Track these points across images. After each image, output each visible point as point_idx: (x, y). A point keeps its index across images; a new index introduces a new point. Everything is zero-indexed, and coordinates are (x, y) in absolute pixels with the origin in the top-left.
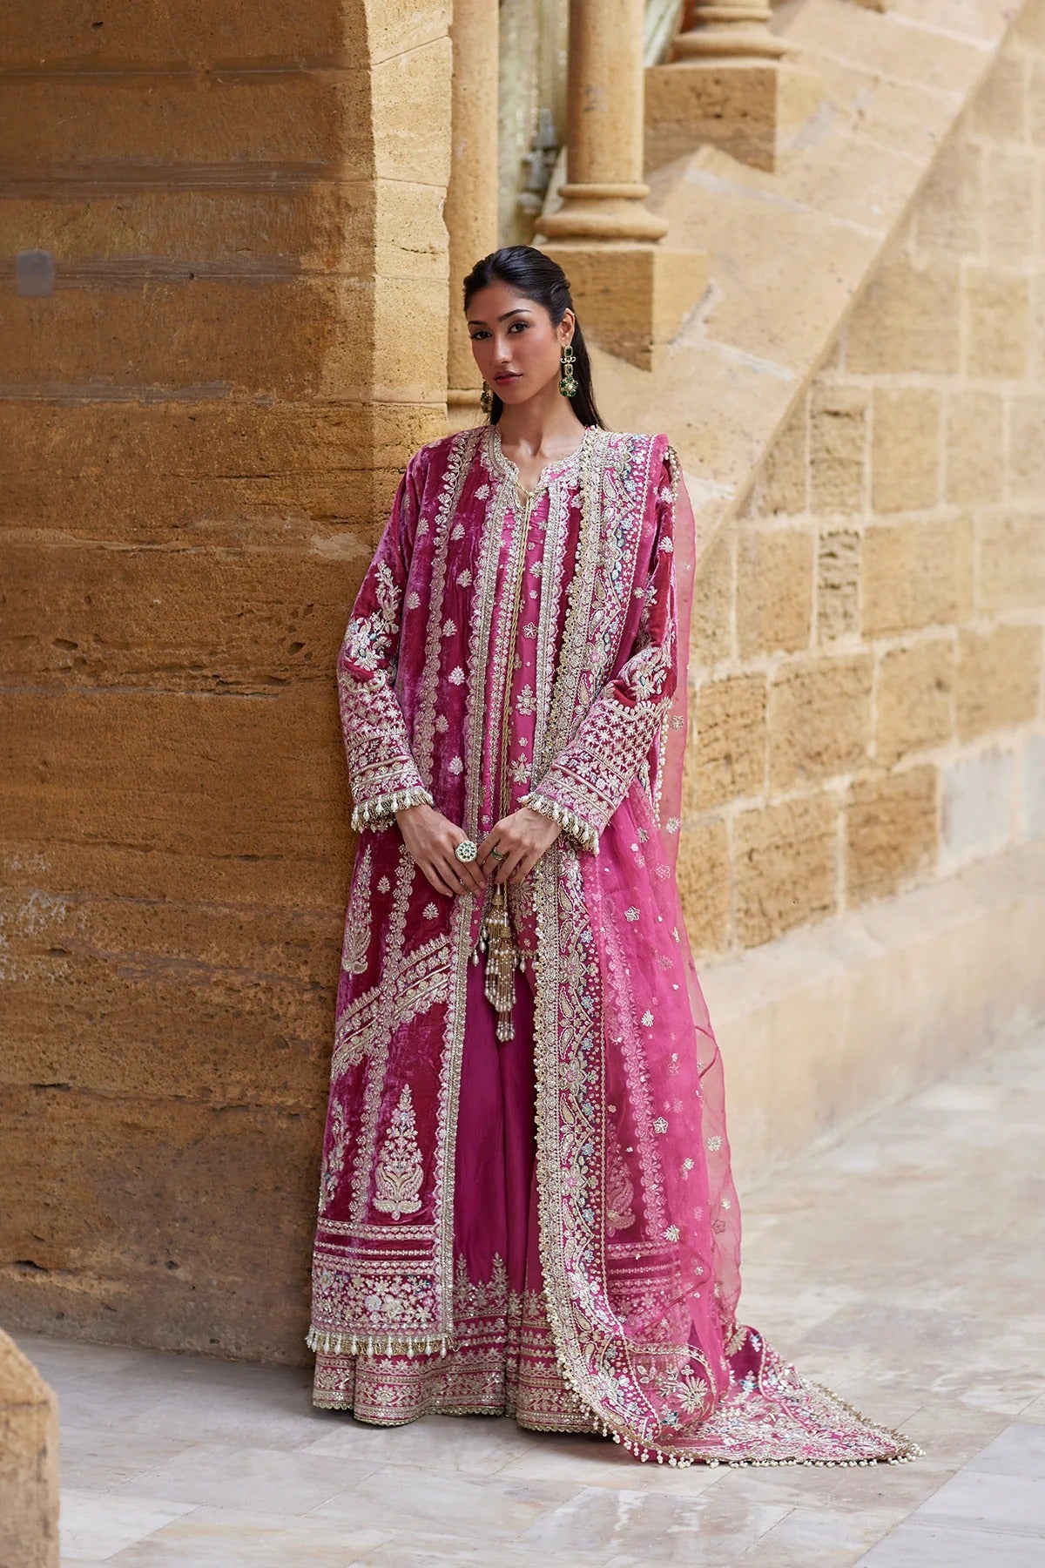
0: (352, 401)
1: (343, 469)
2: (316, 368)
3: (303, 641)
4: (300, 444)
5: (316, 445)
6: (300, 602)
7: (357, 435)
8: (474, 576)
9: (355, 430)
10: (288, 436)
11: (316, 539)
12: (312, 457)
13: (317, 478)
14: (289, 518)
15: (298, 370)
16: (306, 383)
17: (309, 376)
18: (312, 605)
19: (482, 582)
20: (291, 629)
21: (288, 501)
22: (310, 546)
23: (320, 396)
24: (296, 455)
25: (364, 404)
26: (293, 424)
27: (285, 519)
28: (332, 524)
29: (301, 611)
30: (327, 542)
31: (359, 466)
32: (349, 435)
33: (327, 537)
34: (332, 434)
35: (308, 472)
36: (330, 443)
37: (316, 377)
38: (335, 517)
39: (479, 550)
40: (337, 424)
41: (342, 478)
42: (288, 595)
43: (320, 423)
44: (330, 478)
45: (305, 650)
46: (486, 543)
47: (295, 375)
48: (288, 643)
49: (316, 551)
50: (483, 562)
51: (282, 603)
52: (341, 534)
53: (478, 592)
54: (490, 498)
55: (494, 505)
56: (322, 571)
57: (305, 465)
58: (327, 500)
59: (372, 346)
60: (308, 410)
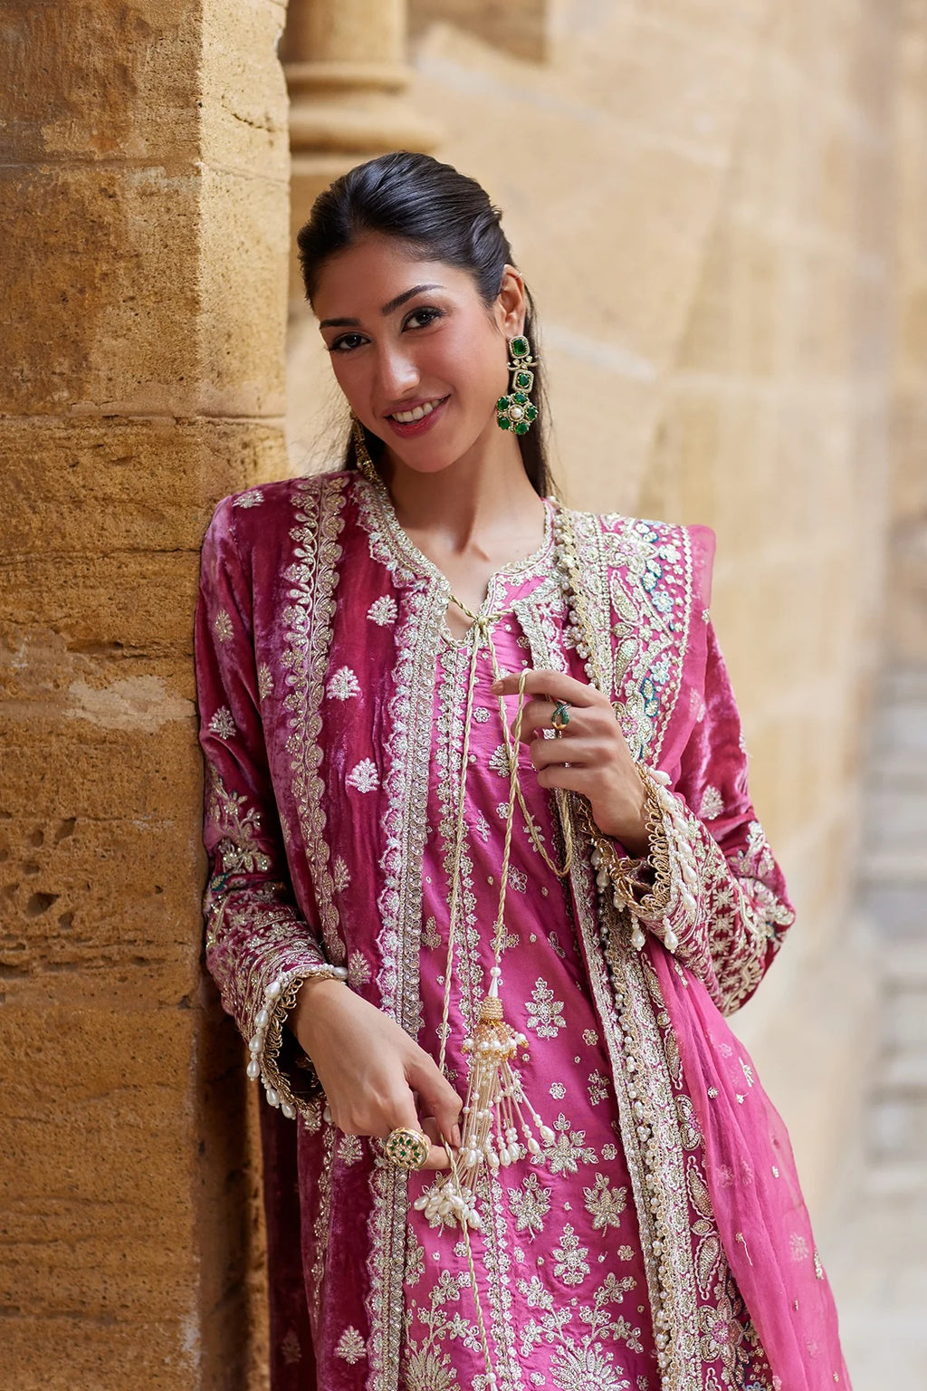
0: (153, 413)
1: (134, 550)
2: (78, 350)
3: (55, 890)
4: (46, 499)
5: (77, 503)
6: (47, 813)
7: (165, 482)
8: (383, 771)
9: (159, 471)
10: (18, 484)
11: (80, 689)
12: (69, 526)
13: (80, 568)
14: (23, 648)
15: (38, 353)
16: (56, 379)
17: (63, 365)
18: (74, 819)
19: (401, 784)
20: (32, 866)
21: (21, 614)
22: (68, 702)
23: (85, 405)
24: (36, 522)
25: (178, 420)
26: (30, 462)
27: (14, 651)
28: (113, 658)
29: (50, 834)
30: (103, 694)
31: (169, 542)
32: (147, 482)
33: (103, 684)
34: (112, 480)
35: (62, 557)
36: (107, 499)
37: (77, 368)
38: (118, 645)
39: (391, 722)
40: (123, 461)
41: (133, 567)
42: (22, 801)
43: (86, 459)
44: (109, 568)
45: (58, 908)
46: (405, 708)
47: (33, 364)
48: (25, 895)
49: (80, 713)
50: (402, 745)
51: (9, 815)
52: (132, 678)
53: (395, 803)
54: (400, 620)
55: (412, 635)
56: (93, 752)
57: (57, 542)
58: (102, 612)
59: (193, 304)
60: (63, 434)
